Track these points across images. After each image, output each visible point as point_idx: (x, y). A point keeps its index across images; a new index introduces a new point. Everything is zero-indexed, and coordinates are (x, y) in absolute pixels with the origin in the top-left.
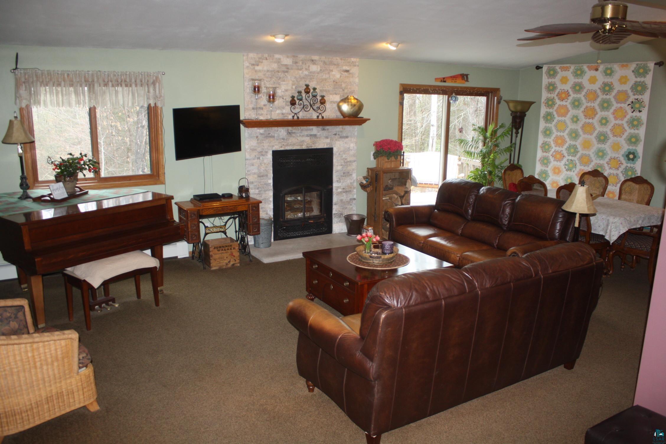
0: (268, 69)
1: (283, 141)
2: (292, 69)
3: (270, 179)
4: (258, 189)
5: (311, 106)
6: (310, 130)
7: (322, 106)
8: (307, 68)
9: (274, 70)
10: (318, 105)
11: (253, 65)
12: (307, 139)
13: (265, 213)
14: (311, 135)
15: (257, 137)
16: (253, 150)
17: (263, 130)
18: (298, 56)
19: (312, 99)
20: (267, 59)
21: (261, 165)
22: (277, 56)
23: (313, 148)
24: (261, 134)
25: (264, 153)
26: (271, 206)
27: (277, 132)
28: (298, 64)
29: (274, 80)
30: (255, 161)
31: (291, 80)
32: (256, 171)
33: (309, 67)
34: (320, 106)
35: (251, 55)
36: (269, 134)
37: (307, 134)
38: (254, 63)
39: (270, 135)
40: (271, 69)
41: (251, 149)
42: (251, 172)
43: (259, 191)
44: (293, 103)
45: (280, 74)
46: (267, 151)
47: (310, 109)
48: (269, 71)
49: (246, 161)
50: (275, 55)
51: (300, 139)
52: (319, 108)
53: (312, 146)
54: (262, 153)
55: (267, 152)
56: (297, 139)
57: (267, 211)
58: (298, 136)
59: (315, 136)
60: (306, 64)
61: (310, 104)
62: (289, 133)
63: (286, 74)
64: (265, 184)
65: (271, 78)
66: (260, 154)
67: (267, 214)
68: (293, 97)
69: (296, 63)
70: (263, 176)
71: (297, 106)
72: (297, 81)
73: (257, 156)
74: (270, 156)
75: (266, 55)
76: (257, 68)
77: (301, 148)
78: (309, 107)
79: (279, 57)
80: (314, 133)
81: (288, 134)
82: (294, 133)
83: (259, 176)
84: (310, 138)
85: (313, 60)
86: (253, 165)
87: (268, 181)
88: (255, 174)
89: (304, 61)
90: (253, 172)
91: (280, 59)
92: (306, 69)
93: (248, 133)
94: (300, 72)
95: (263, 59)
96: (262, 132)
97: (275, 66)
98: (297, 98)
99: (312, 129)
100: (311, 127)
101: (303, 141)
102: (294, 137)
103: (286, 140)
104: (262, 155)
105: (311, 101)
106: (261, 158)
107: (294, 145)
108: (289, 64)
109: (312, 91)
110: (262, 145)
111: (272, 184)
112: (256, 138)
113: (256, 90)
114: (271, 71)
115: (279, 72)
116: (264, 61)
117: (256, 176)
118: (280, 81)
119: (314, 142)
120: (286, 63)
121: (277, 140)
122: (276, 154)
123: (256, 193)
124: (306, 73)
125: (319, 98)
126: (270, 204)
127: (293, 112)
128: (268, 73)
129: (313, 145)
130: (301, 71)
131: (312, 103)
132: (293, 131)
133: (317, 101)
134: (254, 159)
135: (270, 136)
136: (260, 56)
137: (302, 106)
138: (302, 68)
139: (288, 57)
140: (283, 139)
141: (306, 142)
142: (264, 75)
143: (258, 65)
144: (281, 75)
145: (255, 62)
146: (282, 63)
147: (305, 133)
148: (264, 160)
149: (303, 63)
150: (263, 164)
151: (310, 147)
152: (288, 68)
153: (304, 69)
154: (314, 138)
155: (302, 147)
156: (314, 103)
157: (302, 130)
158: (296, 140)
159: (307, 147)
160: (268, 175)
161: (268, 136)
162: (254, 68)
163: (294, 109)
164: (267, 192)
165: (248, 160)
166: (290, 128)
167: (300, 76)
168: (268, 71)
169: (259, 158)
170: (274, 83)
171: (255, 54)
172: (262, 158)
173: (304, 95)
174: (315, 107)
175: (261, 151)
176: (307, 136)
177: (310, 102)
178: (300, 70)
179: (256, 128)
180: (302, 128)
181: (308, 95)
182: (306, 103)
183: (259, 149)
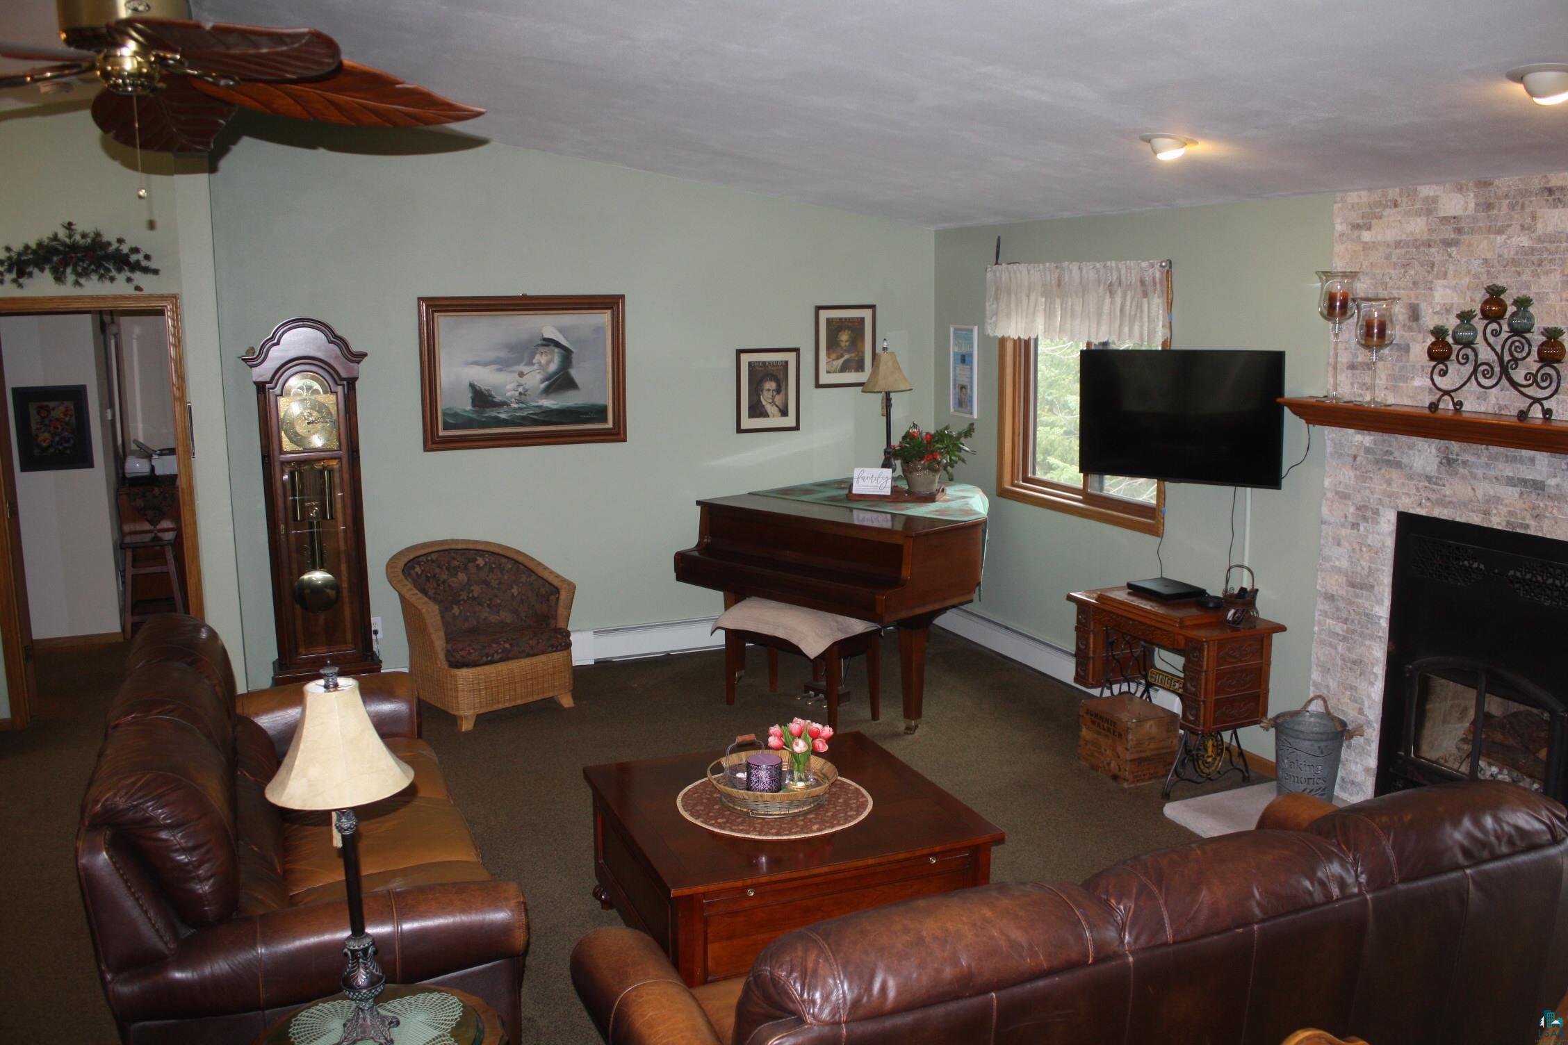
0: (1398, 238)
1: (1427, 484)
2: (1472, 231)
3: (1380, 602)
4: (1345, 621)
5: (1505, 371)
6: (1521, 461)
7: (1548, 370)
8: (1528, 221)
9: (1416, 240)
10: (1532, 364)
11: (1357, 227)
12: (1510, 494)
13: (1358, 706)
14: (1523, 482)
15: (1355, 457)
16: (1344, 496)
17: (1372, 438)
18: (1496, 182)
19: (1509, 342)
20: (1396, 205)
21: (1361, 550)
22: (1426, 191)
23: (1531, 532)
24: (1368, 451)
25: (1369, 514)
26: (1376, 691)
27: (1411, 452)
28: (1495, 212)
29: (1412, 272)
30: (1343, 532)
31: (1469, 272)
32: (1344, 564)
33: (1534, 218)
34: (1538, 371)
35: (1353, 197)
36: (1388, 453)
37: (1511, 474)
38: (1360, 221)
39: (1391, 458)
40: (1404, 237)
41: (1337, 493)
42: (1332, 564)
43: (1347, 631)
44: (1439, 354)
45: (1433, 250)
46: (1378, 509)
47: (1500, 379)
48: (1400, 241)
49: (1323, 526)
50: (1419, 188)
51: (1484, 489)
52: (1535, 381)
53: (1527, 526)
54: (1366, 513)
55: (1376, 512)
56: (1473, 489)
57: (1363, 705)
58: (1474, 477)
59: (1538, 486)
60: (1523, 208)
61: (1501, 358)
62: (1448, 462)
63: (1453, 250)
64: (1366, 615)
65: (1404, 266)
66: (1361, 513)
67: (1361, 711)
68: (1439, 333)
69: (1489, 207)
70: (1362, 586)
71: (1453, 367)
72: (1488, 272)
73: (1350, 519)
74: (1387, 525)
75: (1393, 193)
76: (1367, 236)
77: (1485, 525)
78: (1497, 369)
79: (1431, 194)
80: (1539, 478)
81: (1441, 463)
82: (1465, 463)
83: (1353, 585)
84: (1522, 493)
85: (1550, 191)
86: (1339, 545)
87: (1372, 606)
88: (1339, 570)
89: (1518, 201)
90: (1337, 563)
91: (1435, 200)
92: (1522, 227)
93: (1332, 440)
94: (1500, 239)
95: (1386, 206)
96: (1368, 445)
97: (1418, 226)
98: (1454, 338)
99: (1533, 460)
100: (1526, 453)
101: (1498, 500)
102: (1463, 477)
103: (1436, 484)
104: (1365, 519)
105: (1507, 347)
106: (1362, 528)
107: (1464, 504)
108: (1459, 213)
109: (1511, 309)
110: (1367, 485)
111: (1385, 624)
112: (1351, 460)
113: (1336, 307)
114: (1407, 244)
115: (1430, 246)
116: (1387, 212)
117: (1343, 580)
118: (1430, 278)
119: (1538, 511)
120: (1452, 213)
121: (1410, 478)
122: (1408, 524)
123: (1338, 635)
124: (1524, 241)
125: (1537, 338)
126: (1372, 684)
127: (1439, 386)
128: (1398, 251)
129: (1532, 523)
130: (1504, 237)
131: (1507, 358)
132: (1466, 457)
133: (1526, 349)
134: (1343, 526)
135: (1389, 461)
136: (1376, 196)
137: (1469, 368)
138: (1509, 226)
139: (1460, 189)
140: (1429, 479)
141: (1506, 505)
142: (1388, 257)
143: (1369, 229)
144: (1436, 254)
145: (1363, 218)
146: (1441, 214)
147: (1508, 471)
148: (1367, 537)
149: (1512, 207)
150: (1364, 549)
151: (1521, 526)
152: (1459, 231)
153: (1515, 228)
154: (1534, 496)
155: (1490, 522)
156: (1516, 360)
157: (1495, 458)
158: (1469, 488)
159: (1508, 522)
160: (1376, 588)
161: (1387, 462)
162: (1359, 238)
163: (1444, 373)
164: (1367, 643)
165: (1325, 523)
166: (1455, 446)
167: (1500, 256)
168: (1398, 244)
169: (1355, 526)
170: (1414, 283)
171: (1364, 194)
172: (1365, 528)
173: (1479, 323)
174: (1519, 375)
175: (1362, 503)
176: (1511, 482)
177: (1499, 352)
178: (1500, 232)
179: (1351, 431)
180: (1494, 449)
181: (1494, 326)
182: (1485, 354)
183: (1358, 498)
